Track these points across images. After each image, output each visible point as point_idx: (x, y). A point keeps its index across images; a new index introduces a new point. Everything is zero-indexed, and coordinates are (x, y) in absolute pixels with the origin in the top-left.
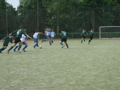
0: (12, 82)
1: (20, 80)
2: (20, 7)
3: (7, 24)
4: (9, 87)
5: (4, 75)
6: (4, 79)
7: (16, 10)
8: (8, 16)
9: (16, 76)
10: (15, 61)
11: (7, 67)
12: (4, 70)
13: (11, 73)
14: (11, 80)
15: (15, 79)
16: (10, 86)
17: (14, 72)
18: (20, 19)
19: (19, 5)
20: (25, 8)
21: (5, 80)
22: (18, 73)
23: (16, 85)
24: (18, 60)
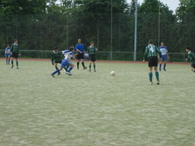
0: (177, 132)
1: (189, 129)
2: (181, 9)
3: (159, 36)
4: (173, 139)
5: (162, 119)
6: (164, 125)
7: (174, 13)
8: (160, 23)
9: (182, 122)
10: (177, 97)
11: (166, 105)
12: (161, 111)
13: (174, 116)
14: (175, 128)
15: (181, 127)
16: (174, 137)
17: (178, 114)
18: (179, 28)
19: (179, 6)
20: (190, 10)
21: (166, 128)
22: (184, 117)
23: (184, 136)
24: (182, 96)
